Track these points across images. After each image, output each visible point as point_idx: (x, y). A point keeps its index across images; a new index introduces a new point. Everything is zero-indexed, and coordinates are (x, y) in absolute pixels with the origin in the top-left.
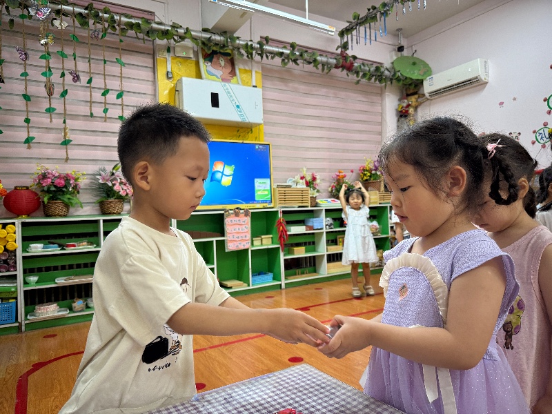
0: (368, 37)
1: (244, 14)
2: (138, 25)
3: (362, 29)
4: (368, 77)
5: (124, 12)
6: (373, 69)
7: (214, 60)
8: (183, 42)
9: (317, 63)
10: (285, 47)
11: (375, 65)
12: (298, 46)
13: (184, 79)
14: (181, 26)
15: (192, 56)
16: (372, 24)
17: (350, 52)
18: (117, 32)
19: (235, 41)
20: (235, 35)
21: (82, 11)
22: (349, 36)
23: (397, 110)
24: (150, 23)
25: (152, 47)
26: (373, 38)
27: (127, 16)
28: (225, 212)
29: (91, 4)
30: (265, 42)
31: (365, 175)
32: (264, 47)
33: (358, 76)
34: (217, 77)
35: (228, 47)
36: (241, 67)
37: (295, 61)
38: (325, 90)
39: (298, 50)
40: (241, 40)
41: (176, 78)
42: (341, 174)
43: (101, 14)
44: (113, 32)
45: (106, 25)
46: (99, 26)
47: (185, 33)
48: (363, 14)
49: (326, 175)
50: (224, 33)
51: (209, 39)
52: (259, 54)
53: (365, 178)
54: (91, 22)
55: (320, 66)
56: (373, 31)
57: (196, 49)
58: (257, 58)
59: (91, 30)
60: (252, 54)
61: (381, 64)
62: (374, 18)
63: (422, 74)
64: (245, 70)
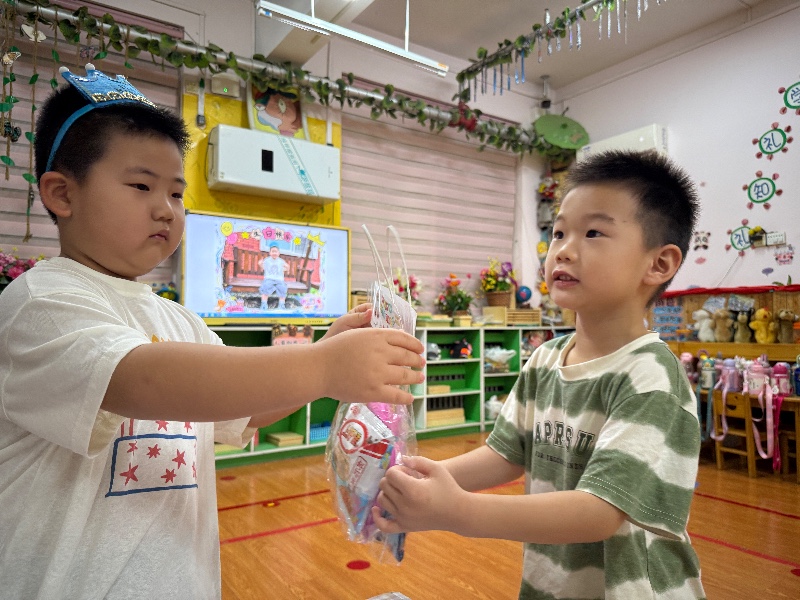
0: (498, 84)
1: (316, 38)
2: (156, 44)
3: (490, 71)
4: (496, 141)
5: (136, 23)
6: (504, 130)
7: (271, 102)
8: (223, 74)
9: (423, 117)
10: (377, 91)
11: (508, 125)
12: (396, 90)
13: (222, 127)
14: (222, 50)
15: (237, 94)
16: (505, 65)
17: (472, 105)
18: (123, 52)
19: (302, 77)
20: (304, 68)
21: (70, 17)
22: (472, 81)
23: (537, 191)
24: (175, 42)
25: (176, 77)
26: (505, 86)
27: (139, 29)
28: (274, 328)
29: (85, 8)
30: (347, 82)
31: (488, 282)
32: (346, 89)
33: (482, 139)
34: (273, 127)
35: (291, 84)
36: (312, 115)
37: (391, 112)
38: (434, 157)
39: (396, 97)
40: (313, 77)
41: (211, 125)
42: (454, 280)
43: (98, 24)
44: (116, 51)
45: (107, 40)
46: (95, 42)
47: (227, 60)
48: (492, 50)
49: (431, 280)
50: (286, 64)
51: (264, 72)
52: (338, 98)
53: (489, 287)
54: (83, 34)
55: (428, 123)
56: (505, 77)
57: (243, 84)
58: (335, 103)
59: (82, 46)
60: (327, 98)
61: (517, 124)
62: (507, 57)
63: (575, 141)
64: (317, 120)
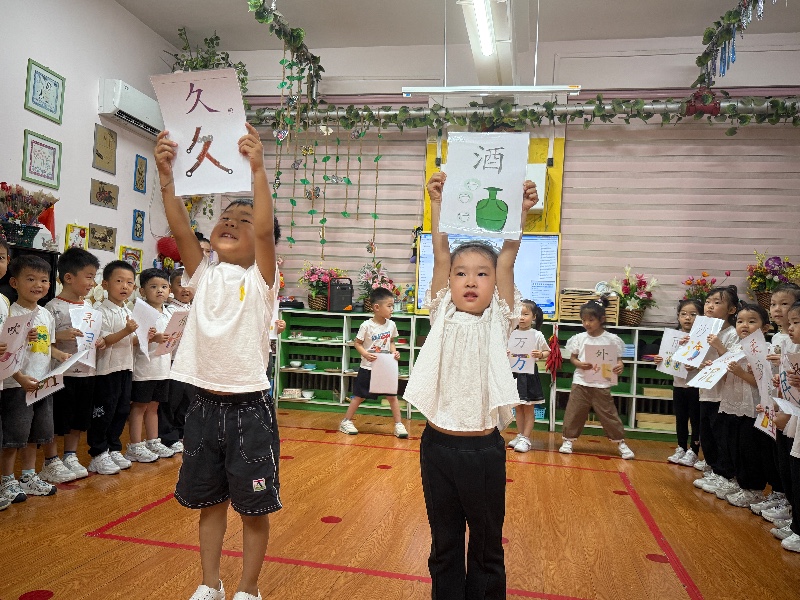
14: (443, 107)
19: (511, 110)
24: (409, 111)
27: (385, 109)
36: (535, 135)
38: (685, 147)
40: (520, 107)
43: (360, 113)
45: (367, 122)
46: (358, 126)
47: (445, 114)
51: (476, 114)
55: (658, 118)
64: (541, 139)
